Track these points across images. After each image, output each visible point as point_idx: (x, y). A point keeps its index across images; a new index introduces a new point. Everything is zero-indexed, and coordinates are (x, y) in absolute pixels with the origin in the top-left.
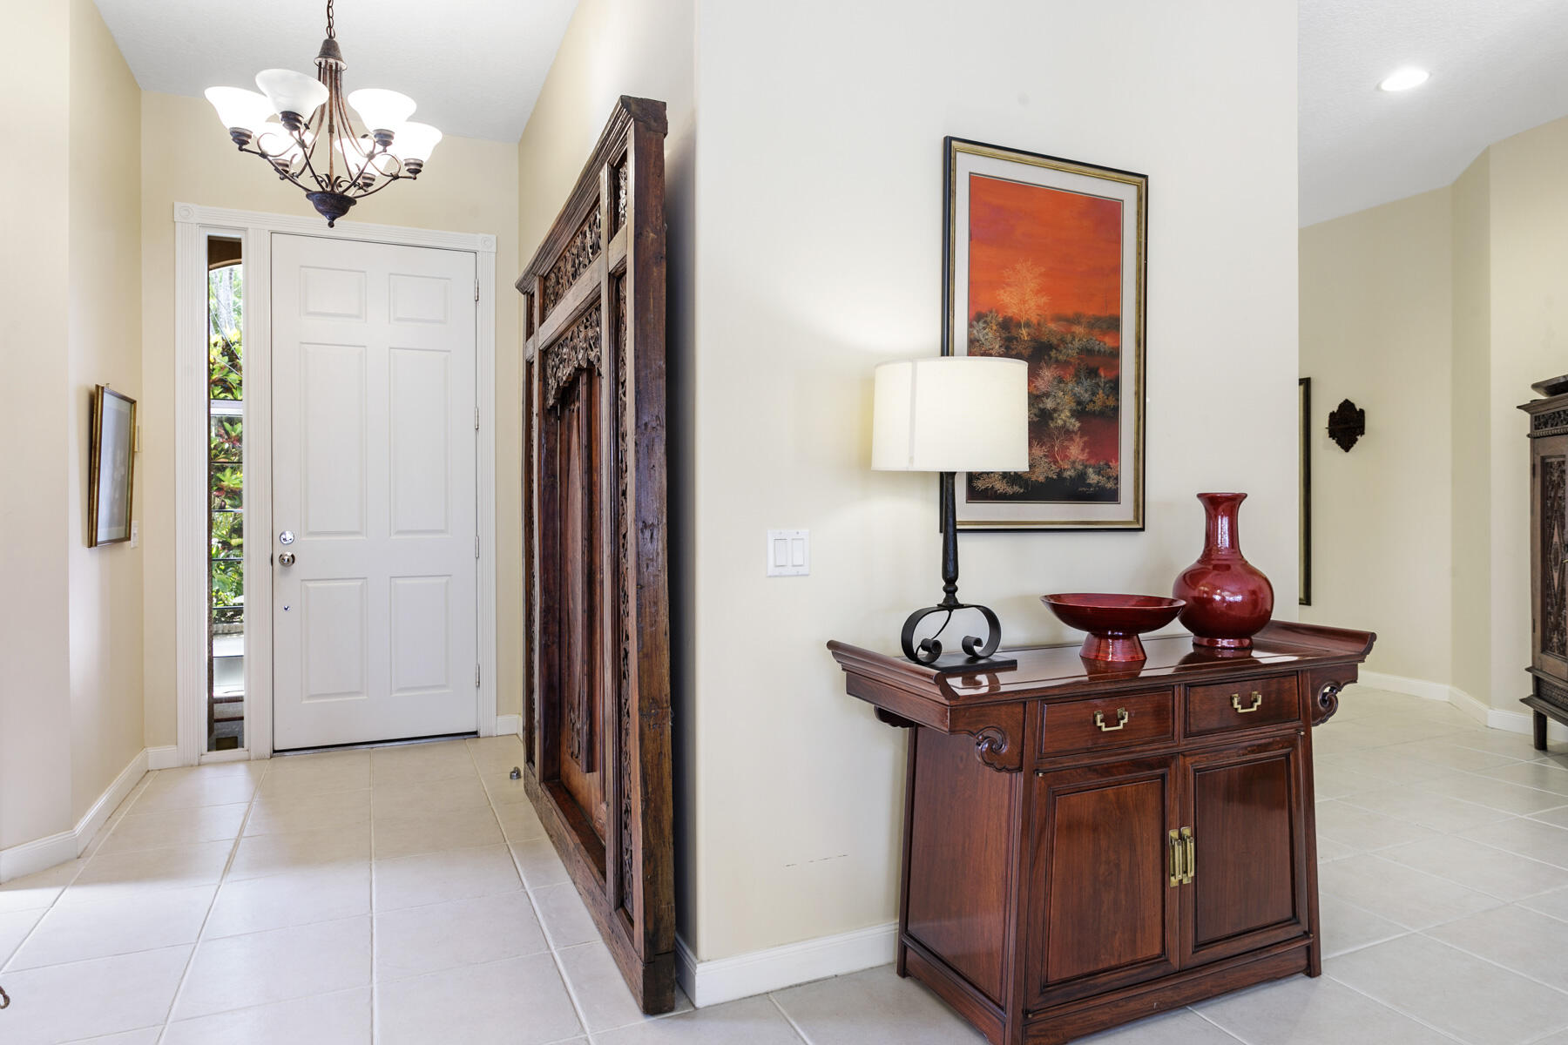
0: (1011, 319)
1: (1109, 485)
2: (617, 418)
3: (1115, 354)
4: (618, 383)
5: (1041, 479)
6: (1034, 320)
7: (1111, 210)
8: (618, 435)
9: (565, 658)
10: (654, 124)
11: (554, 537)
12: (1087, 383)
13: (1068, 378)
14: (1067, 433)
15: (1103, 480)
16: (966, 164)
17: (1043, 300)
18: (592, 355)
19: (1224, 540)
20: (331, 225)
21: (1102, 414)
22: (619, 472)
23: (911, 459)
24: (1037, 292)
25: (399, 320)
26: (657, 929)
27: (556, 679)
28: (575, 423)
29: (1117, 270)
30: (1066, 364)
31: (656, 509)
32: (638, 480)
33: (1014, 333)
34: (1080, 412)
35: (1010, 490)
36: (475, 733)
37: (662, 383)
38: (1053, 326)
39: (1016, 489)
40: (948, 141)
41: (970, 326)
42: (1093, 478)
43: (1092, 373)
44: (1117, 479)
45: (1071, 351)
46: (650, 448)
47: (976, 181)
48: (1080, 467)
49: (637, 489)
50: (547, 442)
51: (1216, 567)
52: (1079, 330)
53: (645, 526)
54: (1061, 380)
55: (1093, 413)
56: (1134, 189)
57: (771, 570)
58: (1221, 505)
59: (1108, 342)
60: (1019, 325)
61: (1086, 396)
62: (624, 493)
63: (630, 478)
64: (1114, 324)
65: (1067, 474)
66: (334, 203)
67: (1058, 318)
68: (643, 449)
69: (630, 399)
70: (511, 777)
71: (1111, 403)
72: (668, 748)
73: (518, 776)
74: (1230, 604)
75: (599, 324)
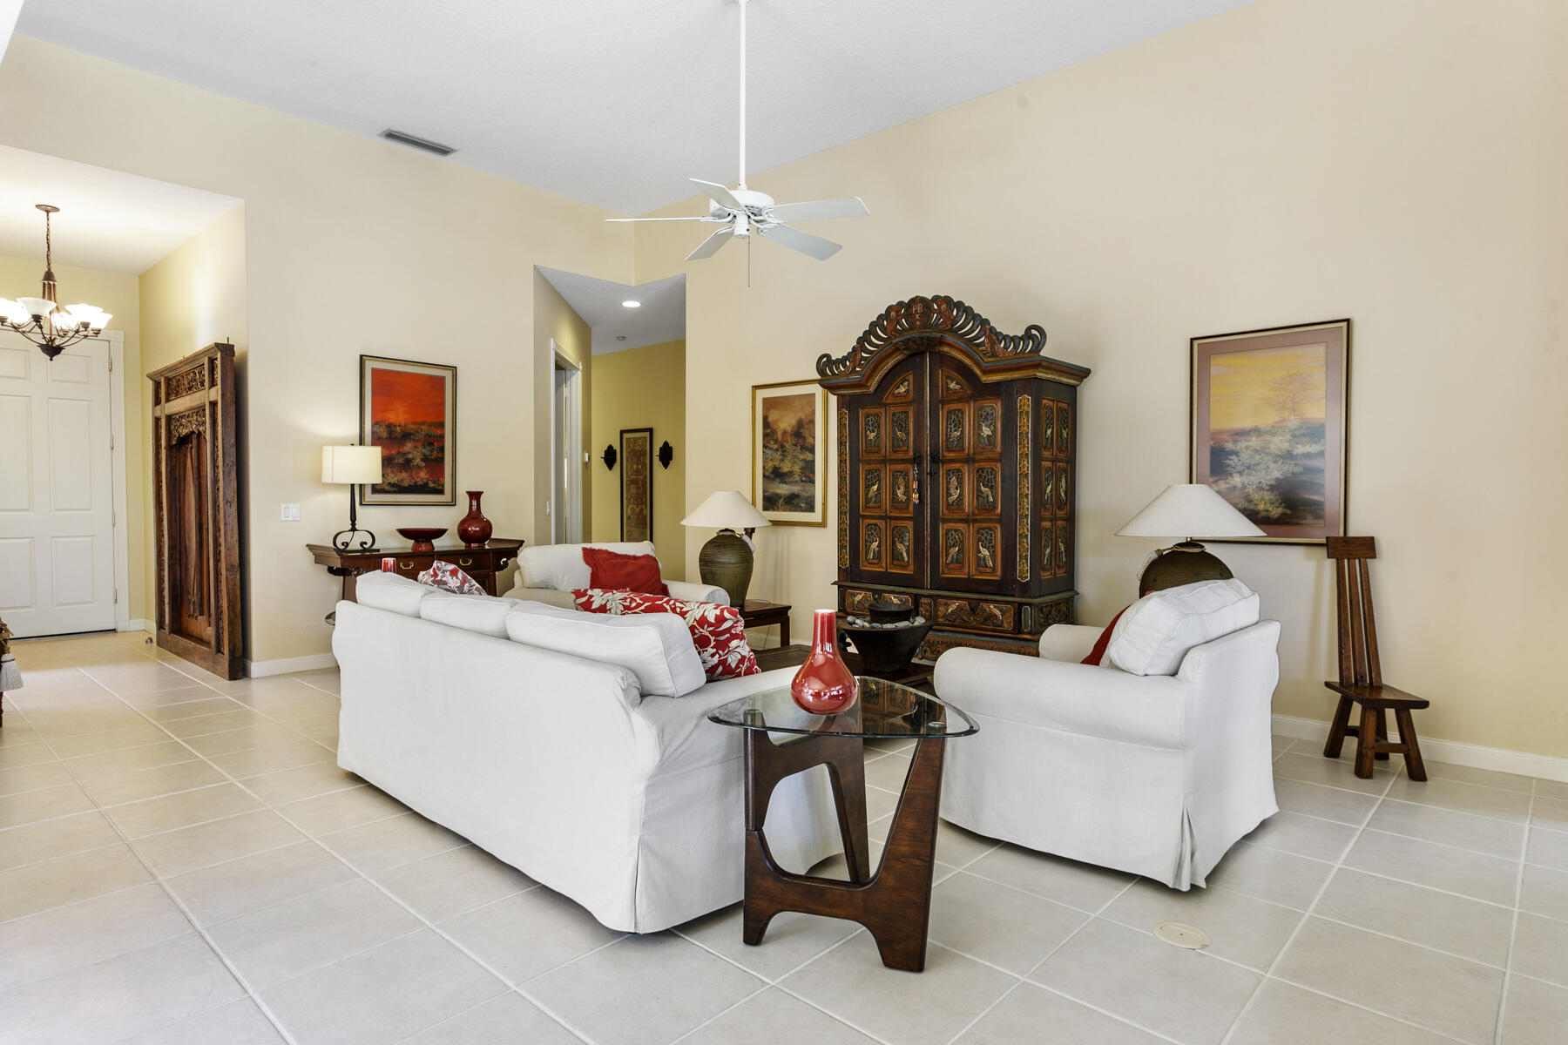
0: (392, 423)
1: (440, 488)
2: (214, 460)
3: (442, 437)
4: (214, 446)
5: (407, 485)
6: (403, 424)
7: (442, 380)
8: (215, 467)
9: (183, 571)
10: (228, 352)
11: (176, 510)
12: (428, 448)
13: (419, 446)
14: (419, 467)
15: (436, 486)
16: (369, 365)
17: (407, 416)
18: (201, 429)
19: (474, 508)
20: (51, 360)
21: (436, 460)
22: (215, 480)
23: (332, 480)
24: (404, 413)
25: (53, 381)
26: (234, 650)
27: (178, 582)
28: (189, 455)
29: (443, 404)
30: (419, 441)
31: (232, 495)
32: (224, 485)
33: (393, 429)
34: (425, 459)
35: (392, 489)
36: (114, 630)
37: (234, 449)
38: (412, 426)
39: (395, 489)
40: (361, 356)
41: (373, 426)
42: (431, 485)
43: (431, 444)
44: (443, 485)
45: (421, 436)
46: (229, 473)
47: (374, 371)
48: (425, 481)
49: (224, 488)
50: (171, 462)
51: (473, 518)
52: (424, 427)
53: (227, 501)
54: (416, 447)
55: (431, 460)
56: (451, 372)
57: (283, 519)
58: (475, 496)
59: (438, 432)
60: (395, 426)
61: (428, 453)
62: (218, 489)
63: (221, 484)
64: (442, 425)
65: (419, 483)
66: (52, 350)
67: (414, 423)
68: (226, 474)
69: (220, 453)
70: (147, 642)
71: (440, 455)
72: (238, 583)
73: (151, 640)
74: (475, 531)
75: (204, 416)
